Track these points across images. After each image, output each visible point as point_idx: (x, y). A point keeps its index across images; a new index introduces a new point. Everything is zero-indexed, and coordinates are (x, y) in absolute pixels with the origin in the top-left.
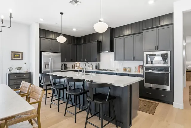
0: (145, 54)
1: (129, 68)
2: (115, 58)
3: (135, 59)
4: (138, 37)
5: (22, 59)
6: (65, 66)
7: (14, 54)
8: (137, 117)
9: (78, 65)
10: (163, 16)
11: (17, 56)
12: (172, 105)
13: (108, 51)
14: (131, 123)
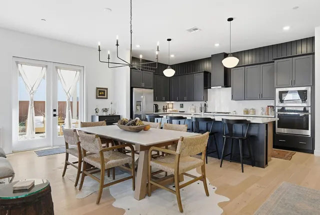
0: (278, 90)
1: (253, 109)
2: (232, 96)
3: (262, 97)
4: (266, 67)
5: (107, 98)
6: (156, 107)
7: (100, 91)
8: (272, 161)
9: (170, 106)
10: (301, 40)
11: (102, 93)
12: (312, 155)
13: (222, 87)
14: (267, 163)
